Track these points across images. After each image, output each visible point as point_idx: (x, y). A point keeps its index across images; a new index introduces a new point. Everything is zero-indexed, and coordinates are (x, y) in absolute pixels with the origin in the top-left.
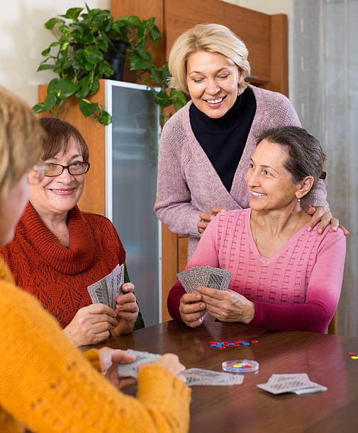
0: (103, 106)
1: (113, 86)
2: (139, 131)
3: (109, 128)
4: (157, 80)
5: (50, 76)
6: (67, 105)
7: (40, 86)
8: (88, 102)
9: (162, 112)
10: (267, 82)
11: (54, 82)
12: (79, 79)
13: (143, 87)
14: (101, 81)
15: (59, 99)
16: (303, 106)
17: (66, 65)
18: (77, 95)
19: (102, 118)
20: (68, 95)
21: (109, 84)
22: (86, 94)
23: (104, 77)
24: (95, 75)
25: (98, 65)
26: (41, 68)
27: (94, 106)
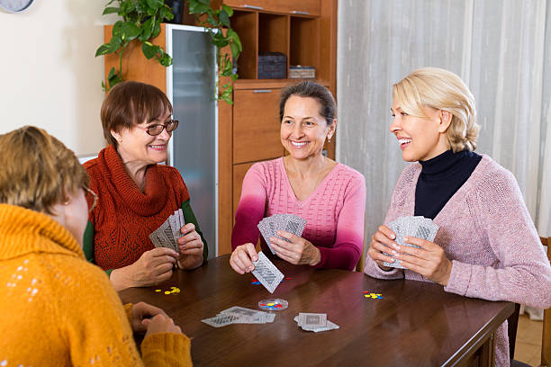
0: (164, 48)
1: (173, 30)
2: (199, 69)
3: (170, 69)
4: (214, 22)
5: (115, 18)
6: (131, 46)
7: (105, 27)
8: (150, 44)
9: (219, 51)
10: (318, 17)
11: (118, 25)
12: (142, 22)
13: (201, 29)
14: (162, 24)
15: (123, 42)
16: (350, 39)
17: (130, 9)
18: (140, 38)
19: (164, 59)
20: (132, 38)
21: (170, 28)
22: (148, 37)
23: (166, 21)
24: (157, 19)
25: (159, 9)
26: (107, 11)
27: (155, 48)
